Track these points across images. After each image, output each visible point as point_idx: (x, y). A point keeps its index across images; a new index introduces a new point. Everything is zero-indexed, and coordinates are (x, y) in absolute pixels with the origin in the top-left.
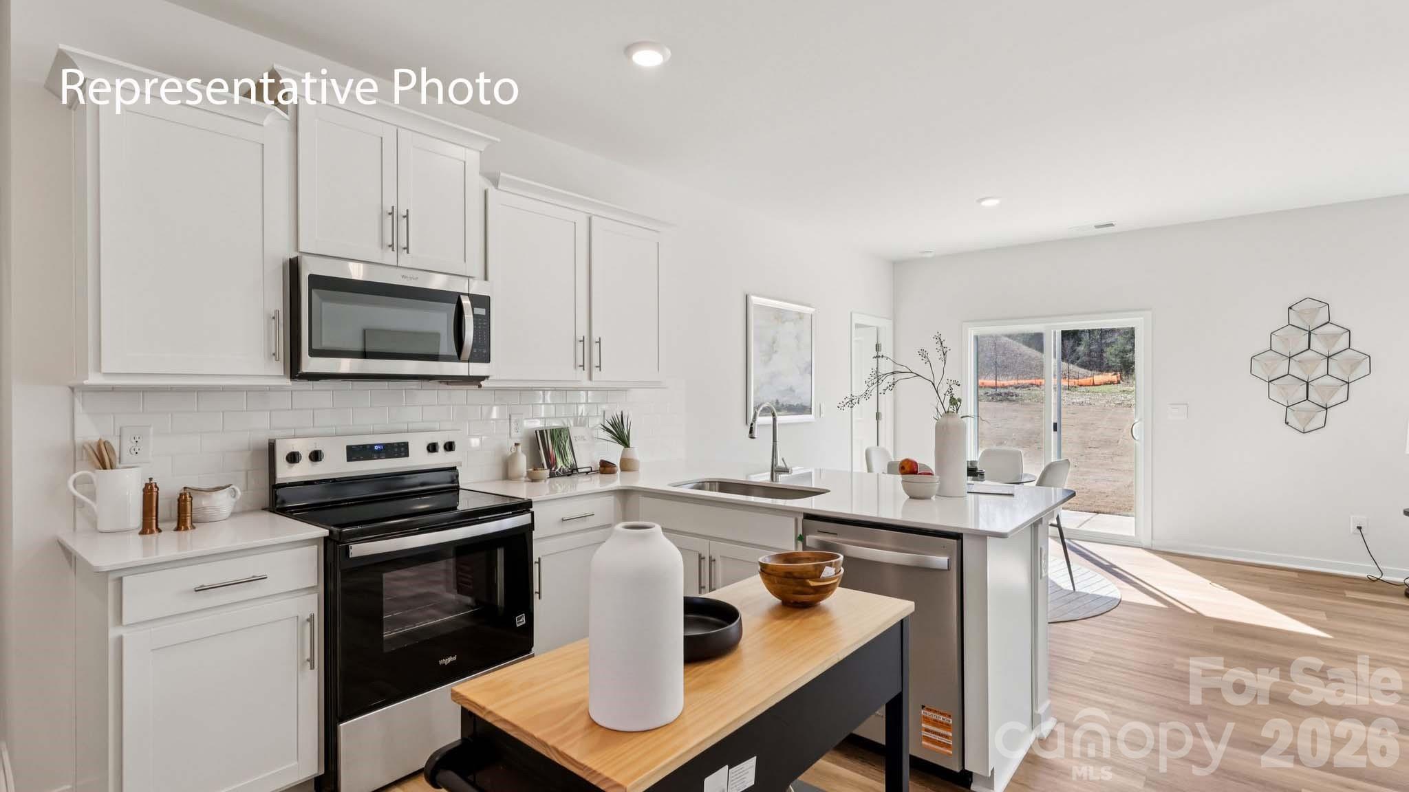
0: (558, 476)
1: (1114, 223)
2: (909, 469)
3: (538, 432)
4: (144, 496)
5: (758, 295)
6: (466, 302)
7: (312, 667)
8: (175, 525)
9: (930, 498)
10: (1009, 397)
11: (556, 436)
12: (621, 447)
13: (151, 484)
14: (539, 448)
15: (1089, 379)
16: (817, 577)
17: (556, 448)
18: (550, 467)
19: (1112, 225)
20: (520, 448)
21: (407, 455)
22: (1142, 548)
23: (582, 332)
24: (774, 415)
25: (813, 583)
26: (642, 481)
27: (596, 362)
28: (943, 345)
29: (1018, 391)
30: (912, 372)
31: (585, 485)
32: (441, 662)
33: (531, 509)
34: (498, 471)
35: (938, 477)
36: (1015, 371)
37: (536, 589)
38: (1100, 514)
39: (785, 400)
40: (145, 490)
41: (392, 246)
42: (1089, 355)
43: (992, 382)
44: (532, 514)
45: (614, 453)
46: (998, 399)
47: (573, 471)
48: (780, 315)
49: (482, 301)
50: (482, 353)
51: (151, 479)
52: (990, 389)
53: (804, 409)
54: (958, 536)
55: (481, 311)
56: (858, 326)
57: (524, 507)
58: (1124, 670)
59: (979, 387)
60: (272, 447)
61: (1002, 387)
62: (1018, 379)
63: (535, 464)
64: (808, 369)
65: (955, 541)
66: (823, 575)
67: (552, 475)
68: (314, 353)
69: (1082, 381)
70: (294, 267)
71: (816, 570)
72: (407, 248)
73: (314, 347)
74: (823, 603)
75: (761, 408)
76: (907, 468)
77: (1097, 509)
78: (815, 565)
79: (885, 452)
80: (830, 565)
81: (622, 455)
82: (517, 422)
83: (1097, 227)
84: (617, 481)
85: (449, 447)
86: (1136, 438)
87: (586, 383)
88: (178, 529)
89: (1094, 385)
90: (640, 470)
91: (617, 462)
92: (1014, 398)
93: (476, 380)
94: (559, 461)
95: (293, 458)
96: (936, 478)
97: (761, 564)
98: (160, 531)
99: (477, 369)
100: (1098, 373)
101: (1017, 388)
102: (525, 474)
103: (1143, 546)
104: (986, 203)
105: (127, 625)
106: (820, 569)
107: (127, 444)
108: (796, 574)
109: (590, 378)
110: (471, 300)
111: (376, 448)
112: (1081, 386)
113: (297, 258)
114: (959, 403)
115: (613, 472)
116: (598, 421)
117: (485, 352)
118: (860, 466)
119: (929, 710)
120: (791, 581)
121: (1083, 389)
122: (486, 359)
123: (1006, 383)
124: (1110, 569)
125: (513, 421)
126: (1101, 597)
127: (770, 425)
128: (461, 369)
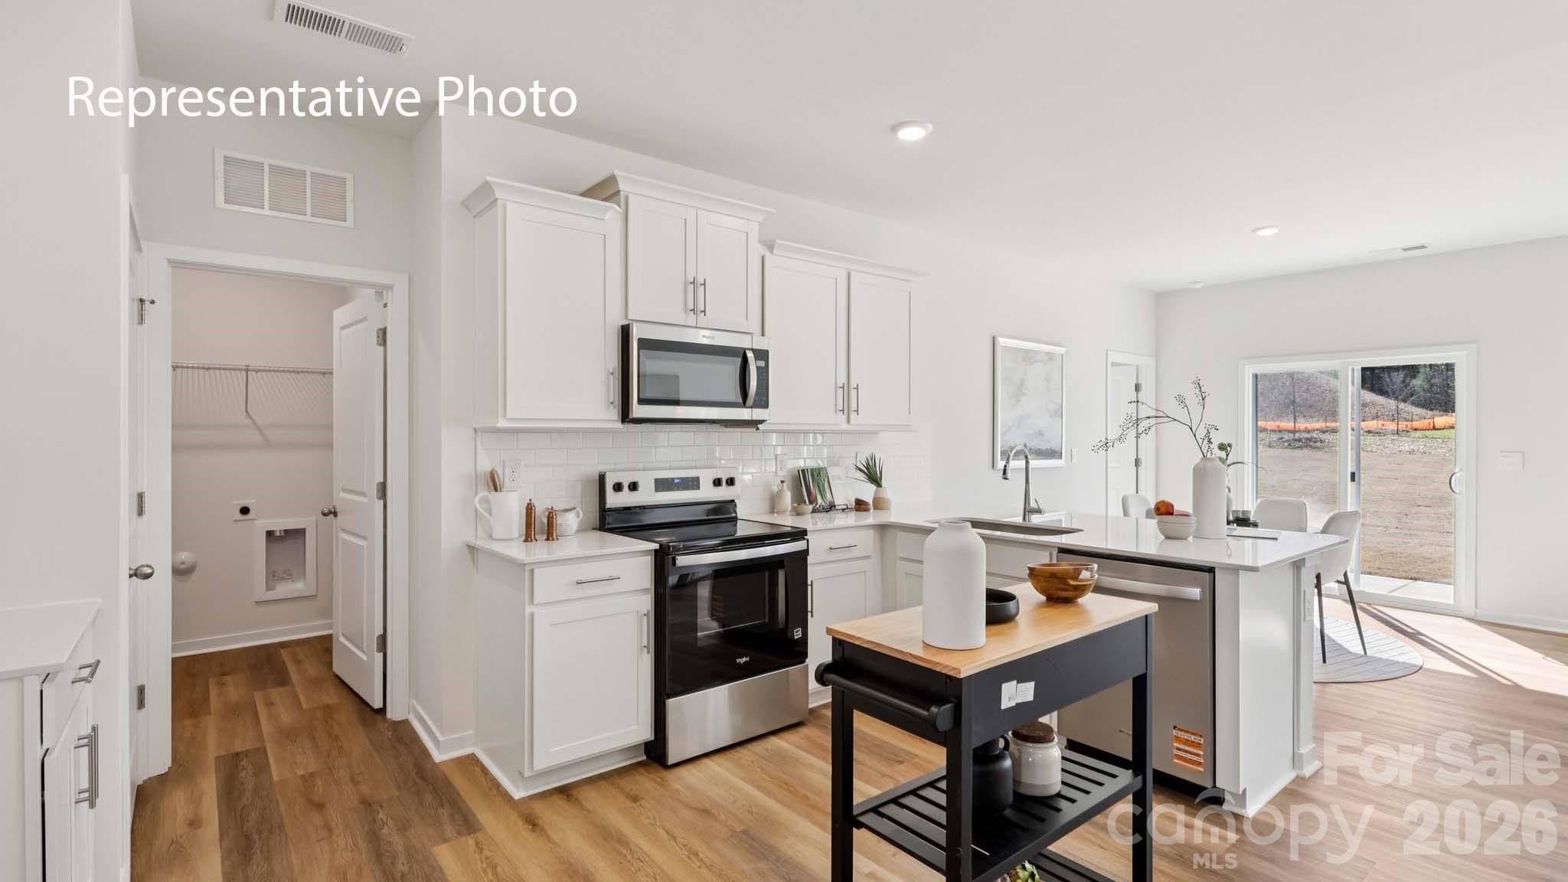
0: (819, 511)
1: (1426, 245)
2: (1164, 510)
3: (800, 472)
4: (527, 512)
5: (1004, 337)
6: (750, 355)
7: (648, 652)
8: (545, 537)
9: (1186, 539)
10: (1311, 443)
11: (815, 474)
12: (873, 487)
13: (531, 504)
14: (802, 486)
15: (1427, 421)
16: (1076, 578)
17: (816, 486)
18: (811, 502)
19: (1423, 247)
20: (785, 484)
21: (698, 487)
22: (1463, 618)
23: (842, 380)
24: (1026, 457)
25: (1072, 582)
26: (893, 516)
27: (854, 407)
28: (1202, 390)
29: (1323, 436)
30: (1168, 417)
31: (840, 520)
32: (738, 661)
33: (806, 537)
34: (766, 506)
35: (1195, 518)
36: (1322, 412)
37: (809, 609)
38: (1418, 582)
39: (1034, 444)
40: (527, 509)
41: (693, 310)
42: (1430, 390)
43: (1290, 425)
44: (808, 540)
45: (868, 492)
46: (1297, 446)
47: (831, 507)
48: (1028, 356)
49: (762, 355)
50: (762, 402)
51: (530, 500)
52: (1287, 433)
53: (1054, 454)
54: (1211, 570)
55: (762, 364)
56: (1113, 364)
57: (800, 534)
58: (1410, 730)
59: (1258, 430)
60: (602, 478)
61: (1304, 431)
62: (1326, 422)
63: (798, 499)
64: (1059, 412)
65: (1208, 574)
66: (1080, 577)
67: (814, 511)
68: (641, 401)
69: (1416, 424)
70: (625, 332)
71: (1075, 572)
72: (704, 311)
73: (642, 397)
74: (1080, 600)
75: (1014, 451)
76: (1163, 509)
77: (1414, 575)
78: (1075, 569)
79: (1144, 500)
80: (1087, 569)
81: (875, 494)
82: (782, 461)
83: (1405, 250)
84: (871, 518)
85: (731, 482)
86: (1457, 491)
87: (844, 426)
88: (548, 539)
89: (1434, 428)
90: (892, 509)
91: (870, 501)
92: (1318, 444)
93: (754, 424)
94: (819, 497)
95: (618, 487)
96: (1193, 519)
97: (1029, 568)
98: (536, 540)
99: (757, 414)
100: (1441, 413)
101: (1324, 432)
102: (790, 508)
103: (1465, 615)
104: (1261, 233)
105: (537, 605)
106: (1078, 572)
107: (508, 473)
108: (1059, 575)
109: (848, 421)
110: (753, 353)
111: (676, 481)
112: (1416, 430)
113: (629, 325)
114: (1229, 449)
115: (867, 510)
116: (850, 462)
117: (764, 399)
118: (1116, 510)
119: (1180, 730)
120: (1056, 581)
121: (1418, 434)
122: (766, 406)
123: (1309, 426)
124: (1414, 636)
125: (778, 460)
126: (1398, 662)
127: (1022, 469)
128: (744, 414)
